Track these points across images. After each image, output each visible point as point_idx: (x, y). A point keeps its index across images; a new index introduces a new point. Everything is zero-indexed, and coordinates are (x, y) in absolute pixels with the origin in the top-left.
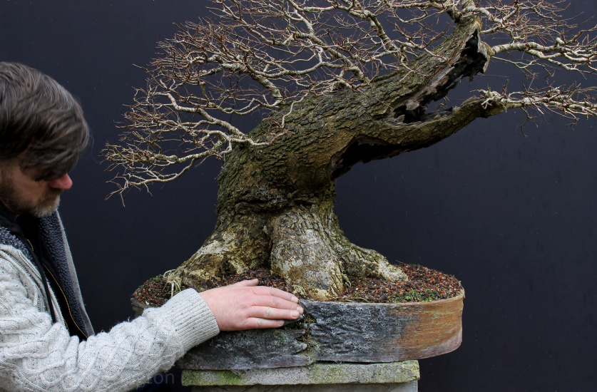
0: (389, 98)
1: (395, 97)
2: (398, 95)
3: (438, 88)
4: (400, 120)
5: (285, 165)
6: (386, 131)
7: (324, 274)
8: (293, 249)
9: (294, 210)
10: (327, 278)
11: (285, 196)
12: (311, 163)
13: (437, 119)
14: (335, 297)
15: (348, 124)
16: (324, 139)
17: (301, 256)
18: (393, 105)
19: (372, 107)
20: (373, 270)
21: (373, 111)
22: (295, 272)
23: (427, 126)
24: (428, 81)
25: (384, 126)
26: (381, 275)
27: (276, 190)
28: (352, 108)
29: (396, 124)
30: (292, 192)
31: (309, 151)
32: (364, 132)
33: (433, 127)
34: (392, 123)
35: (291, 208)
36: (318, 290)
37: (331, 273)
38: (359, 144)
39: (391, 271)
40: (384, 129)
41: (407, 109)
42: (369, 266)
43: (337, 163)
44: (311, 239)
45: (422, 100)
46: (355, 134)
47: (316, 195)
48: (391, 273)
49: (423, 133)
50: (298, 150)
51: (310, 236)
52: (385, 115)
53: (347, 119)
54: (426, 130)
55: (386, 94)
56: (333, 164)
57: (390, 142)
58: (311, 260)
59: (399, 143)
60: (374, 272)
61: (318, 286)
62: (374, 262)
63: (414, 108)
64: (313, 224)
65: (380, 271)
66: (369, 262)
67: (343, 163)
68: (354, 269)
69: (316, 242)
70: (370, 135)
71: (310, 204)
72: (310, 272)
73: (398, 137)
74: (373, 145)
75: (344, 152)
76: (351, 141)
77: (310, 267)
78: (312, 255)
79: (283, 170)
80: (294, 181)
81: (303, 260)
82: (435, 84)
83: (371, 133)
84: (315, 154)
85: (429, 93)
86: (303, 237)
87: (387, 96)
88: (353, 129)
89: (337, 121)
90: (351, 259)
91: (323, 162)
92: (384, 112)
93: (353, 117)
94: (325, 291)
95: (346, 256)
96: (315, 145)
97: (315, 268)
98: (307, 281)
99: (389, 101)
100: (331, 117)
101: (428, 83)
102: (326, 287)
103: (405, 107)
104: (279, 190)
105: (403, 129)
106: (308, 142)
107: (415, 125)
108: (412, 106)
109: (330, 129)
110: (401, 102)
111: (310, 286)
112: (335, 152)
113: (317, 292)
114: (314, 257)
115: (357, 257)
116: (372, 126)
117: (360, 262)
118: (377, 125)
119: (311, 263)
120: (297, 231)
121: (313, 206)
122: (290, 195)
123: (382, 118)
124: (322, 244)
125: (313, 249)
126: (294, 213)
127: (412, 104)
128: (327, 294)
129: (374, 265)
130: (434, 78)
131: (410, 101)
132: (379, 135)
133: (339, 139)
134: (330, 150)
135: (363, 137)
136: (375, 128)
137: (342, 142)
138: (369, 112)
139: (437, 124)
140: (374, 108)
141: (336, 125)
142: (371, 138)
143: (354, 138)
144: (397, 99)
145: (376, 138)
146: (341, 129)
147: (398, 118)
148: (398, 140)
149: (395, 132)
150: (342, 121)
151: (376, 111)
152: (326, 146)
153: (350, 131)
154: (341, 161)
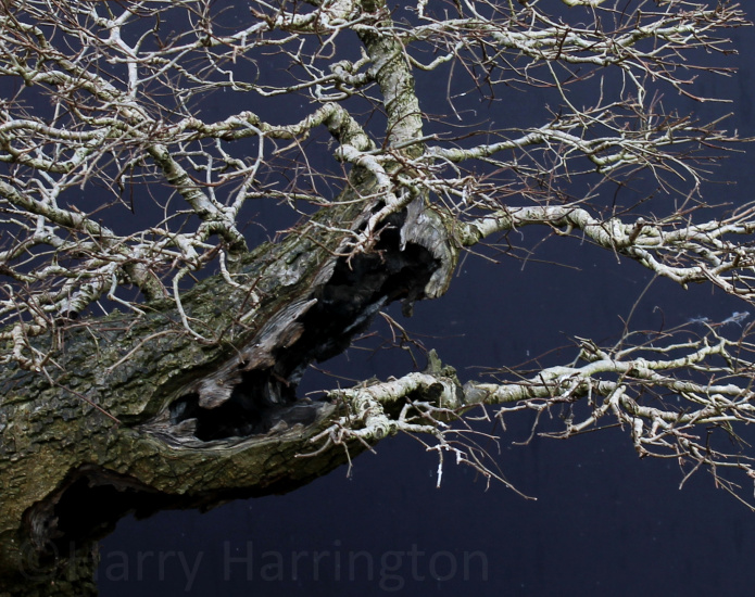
0: (154, 372)
1: (168, 370)
2: (176, 367)
3: (277, 352)
4: (184, 432)
6: (146, 459)
13: (278, 433)
15: (57, 431)
16: (4, 465)
18: (164, 391)
19: (116, 393)
21: (115, 404)
23: (250, 452)
24: (250, 338)
25: (143, 447)
28: (73, 387)
29: (174, 440)
32: (94, 457)
33: (266, 457)
34: (165, 438)
38: (91, 485)
41: (201, 404)
43: (46, 524)
45: (239, 380)
46: (74, 459)
49: (242, 470)
52: (146, 417)
53: (56, 418)
54: (249, 462)
55: (150, 358)
56: (37, 528)
57: (161, 487)
59: (182, 492)
63: (217, 403)
67: (60, 526)
70: (109, 467)
73: (177, 477)
74: (123, 489)
75: (56, 500)
76: (68, 477)
82: (267, 343)
83: (109, 462)
85: (254, 363)
87: (150, 367)
88: (71, 447)
89: (34, 421)
92: (142, 408)
93: (71, 413)
99: (153, 379)
100: (23, 407)
103: (195, 397)
105: (187, 457)
107: (220, 449)
108: (213, 397)
109: (19, 439)
110: (187, 383)
112: (30, 503)
116: (113, 445)
118: (126, 444)
123: (139, 423)
127: (215, 391)
130: (267, 327)
131: (207, 382)
132: (131, 468)
133: (38, 468)
134: (18, 495)
135: (97, 469)
136: (119, 448)
137: (45, 476)
138: (108, 403)
139: (274, 451)
140: (121, 394)
141: (31, 431)
142: (113, 473)
143: (73, 470)
144: (174, 376)
145: (126, 475)
146: (42, 442)
147: (179, 426)
148: (178, 484)
149: (171, 461)
150: (45, 420)
151: (123, 403)
152: (7, 485)
153: (62, 449)
154: (55, 522)
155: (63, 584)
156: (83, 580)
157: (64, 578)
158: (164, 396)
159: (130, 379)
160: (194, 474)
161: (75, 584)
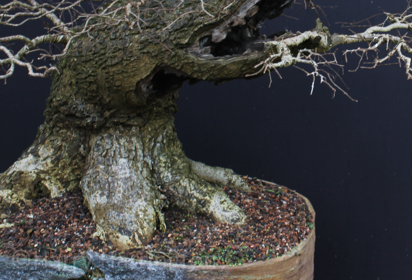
0: (192, 25)
1: (198, 24)
2: (202, 23)
3: (246, 18)
4: (205, 52)
5: (95, 82)
6: (188, 64)
7: (128, 216)
8: (99, 182)
9: (111, 131)
10: (131, 222)
11: (102, 115)
12: (117, 86)
13: (247, 55)
14: (138, 245)
15: (150, 49)
16: (128, 62)
17: (106, 193)
18: (196, 34)
19: (176, 33)
20: (203, 207)
21: (175, 38)
22: (99, 210)
23: (234, 63)
24: (234, 11)
25: (187, 58)
26: (212, 214)
27: (92, 105)
28: (157, 29)
29: (201, 56)
30: (109, 110)
31: (114, 72)
32: (166, 61)
33: (241, 65)
34: (197, 54)
35: (108, 128)
36: (120, 235)
37: (137, 216)
38: (166, 73)
39: (224, 210)
40: (186, 61)
41: (213, 40)
42: (199, 201)
43: (148, 87)
44: (123, 171)
45: (229, 31)
46: (157, 62)
47: (139, 115)
48: (224, 213)
49: (230, 71)
50: (104, 68)
51: (122, 168)
52: (188, 45)
53: (150, 43)
54: (234, 67)
55: (191, 18)
56: (144, 89)
57: (195, 76)
58: (117, 198)
59: (204, 78)
60: (204, 209)
61: (120, 231)
62: (207, 198)
63: (220, 40)
64: (130, 151)
65: (211, 209)
66: (200, 197)
67: (154, 88)
68: (184, 203)
69: (128, 175)
70: (172, 66)
71: (131, 126)
72: (114, 213)
73: (202, 72)
74: (179, 75)
75: (151, 78)
76: (155, 69)
77: (114, 206)
78: (119, 192)
79: (94, 87)
80: (108, 100)
81: (108, 197)
82: (242, 14)
83: (173, 64)
84: (121, 77)
85: (236, 24)
86: (114, 168)
87: (190, 23)
88: (156, 56)
89: (141, 43)
90: (181, 191)
91: (130, 87)
92: (186, 41)
93: (156, 41)
94: (126, 237)
95: (174, 187)
96: (120, 67)
97: (119, 208)
98: (108, 224)
99: (192, 28)
100: (137, 36)
101: (235, 11)
102: (129, 233)
103: (210, 37)
104: (95, 106)
105: (206, 64)
106: (114, 62)
107: (221, 61)
108: (218, 37)
109: (134, 51)
110: (207, 30)
111: (111, 230)
112: (139, 79)
113: (118, 237)
114: (120, 195)
115: (188, 189)
116: (174, 56)
117: (190, 196)
118: (179, 56)
119: (116, 202)
120: (109, 159)
121: (134, 130)
122: (107, 114)
123: (186, 47)
124: (134, 178)
125: (122, 184)
126: (110, 136)
127: (219, 35)
128: (130, 242)
129: (206, 200)
130: (242, 7)
131: (216, 30)
132: (182, 67)
133: (142, 64)
134: (134, 75)
135: (167, 67)
136: (177, 58)
137: (145, 68)
138: (172, 38)
139: (245, 63)
140: (178, 34)
141: (139, 48)
142: (174, 68)
143: (157, 66)
144: (201, 27)
145: (180, 70)
146: (144, 53)
147: (203, 50)
148: (203, 75)
149: (199, 65)
150: (145, 43)
151: (179, 38)
152: (130, 71)
153: (152, 57)
154: (151, 87)
155: (160, 109)
156: (169, 106)
157: (160, 106)
158: (196, 36)
159: (182, 28)
160: (209, 71)
161: (165, 108)
